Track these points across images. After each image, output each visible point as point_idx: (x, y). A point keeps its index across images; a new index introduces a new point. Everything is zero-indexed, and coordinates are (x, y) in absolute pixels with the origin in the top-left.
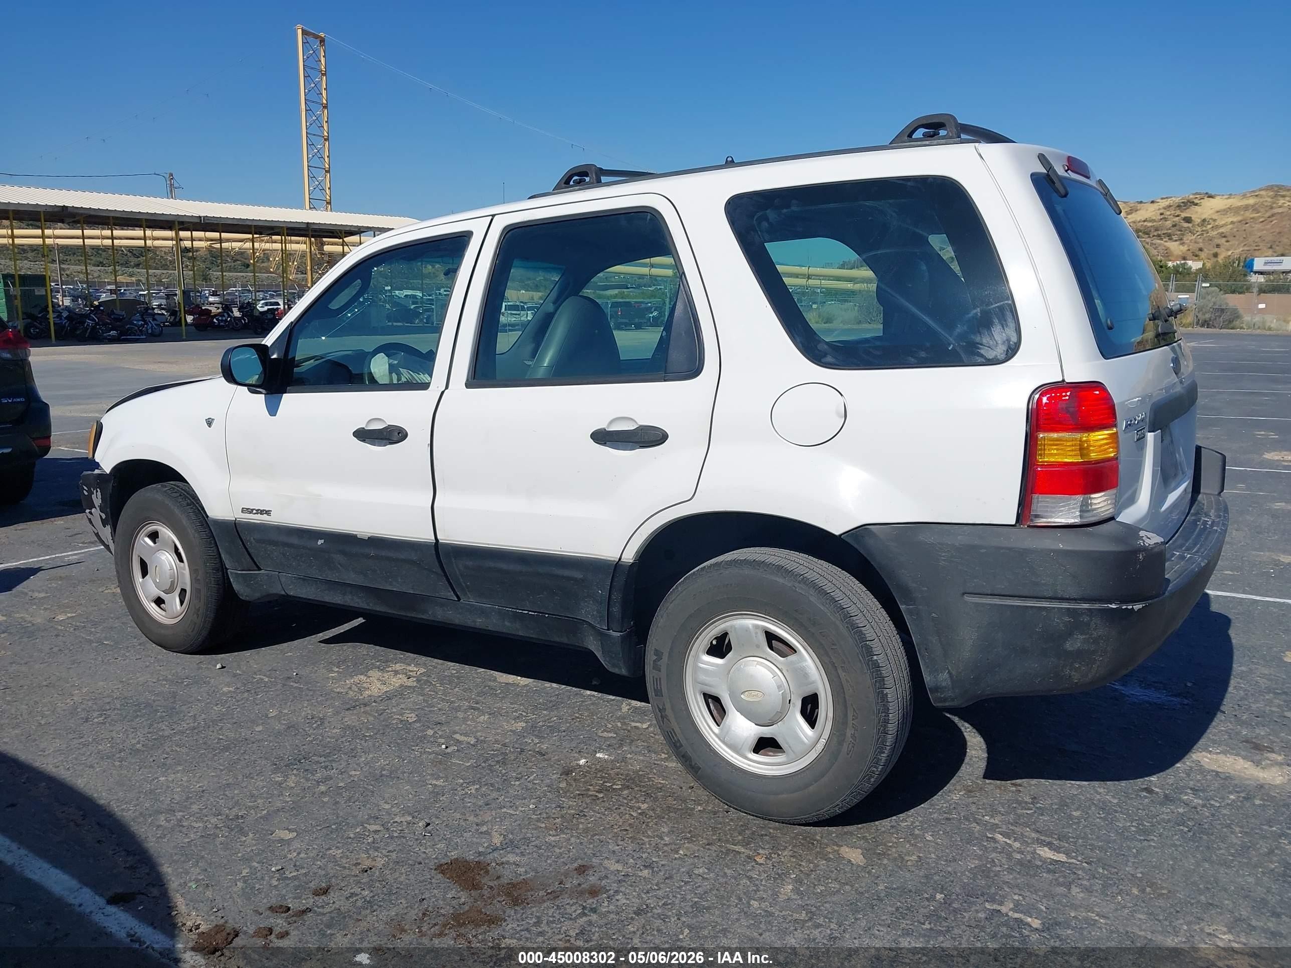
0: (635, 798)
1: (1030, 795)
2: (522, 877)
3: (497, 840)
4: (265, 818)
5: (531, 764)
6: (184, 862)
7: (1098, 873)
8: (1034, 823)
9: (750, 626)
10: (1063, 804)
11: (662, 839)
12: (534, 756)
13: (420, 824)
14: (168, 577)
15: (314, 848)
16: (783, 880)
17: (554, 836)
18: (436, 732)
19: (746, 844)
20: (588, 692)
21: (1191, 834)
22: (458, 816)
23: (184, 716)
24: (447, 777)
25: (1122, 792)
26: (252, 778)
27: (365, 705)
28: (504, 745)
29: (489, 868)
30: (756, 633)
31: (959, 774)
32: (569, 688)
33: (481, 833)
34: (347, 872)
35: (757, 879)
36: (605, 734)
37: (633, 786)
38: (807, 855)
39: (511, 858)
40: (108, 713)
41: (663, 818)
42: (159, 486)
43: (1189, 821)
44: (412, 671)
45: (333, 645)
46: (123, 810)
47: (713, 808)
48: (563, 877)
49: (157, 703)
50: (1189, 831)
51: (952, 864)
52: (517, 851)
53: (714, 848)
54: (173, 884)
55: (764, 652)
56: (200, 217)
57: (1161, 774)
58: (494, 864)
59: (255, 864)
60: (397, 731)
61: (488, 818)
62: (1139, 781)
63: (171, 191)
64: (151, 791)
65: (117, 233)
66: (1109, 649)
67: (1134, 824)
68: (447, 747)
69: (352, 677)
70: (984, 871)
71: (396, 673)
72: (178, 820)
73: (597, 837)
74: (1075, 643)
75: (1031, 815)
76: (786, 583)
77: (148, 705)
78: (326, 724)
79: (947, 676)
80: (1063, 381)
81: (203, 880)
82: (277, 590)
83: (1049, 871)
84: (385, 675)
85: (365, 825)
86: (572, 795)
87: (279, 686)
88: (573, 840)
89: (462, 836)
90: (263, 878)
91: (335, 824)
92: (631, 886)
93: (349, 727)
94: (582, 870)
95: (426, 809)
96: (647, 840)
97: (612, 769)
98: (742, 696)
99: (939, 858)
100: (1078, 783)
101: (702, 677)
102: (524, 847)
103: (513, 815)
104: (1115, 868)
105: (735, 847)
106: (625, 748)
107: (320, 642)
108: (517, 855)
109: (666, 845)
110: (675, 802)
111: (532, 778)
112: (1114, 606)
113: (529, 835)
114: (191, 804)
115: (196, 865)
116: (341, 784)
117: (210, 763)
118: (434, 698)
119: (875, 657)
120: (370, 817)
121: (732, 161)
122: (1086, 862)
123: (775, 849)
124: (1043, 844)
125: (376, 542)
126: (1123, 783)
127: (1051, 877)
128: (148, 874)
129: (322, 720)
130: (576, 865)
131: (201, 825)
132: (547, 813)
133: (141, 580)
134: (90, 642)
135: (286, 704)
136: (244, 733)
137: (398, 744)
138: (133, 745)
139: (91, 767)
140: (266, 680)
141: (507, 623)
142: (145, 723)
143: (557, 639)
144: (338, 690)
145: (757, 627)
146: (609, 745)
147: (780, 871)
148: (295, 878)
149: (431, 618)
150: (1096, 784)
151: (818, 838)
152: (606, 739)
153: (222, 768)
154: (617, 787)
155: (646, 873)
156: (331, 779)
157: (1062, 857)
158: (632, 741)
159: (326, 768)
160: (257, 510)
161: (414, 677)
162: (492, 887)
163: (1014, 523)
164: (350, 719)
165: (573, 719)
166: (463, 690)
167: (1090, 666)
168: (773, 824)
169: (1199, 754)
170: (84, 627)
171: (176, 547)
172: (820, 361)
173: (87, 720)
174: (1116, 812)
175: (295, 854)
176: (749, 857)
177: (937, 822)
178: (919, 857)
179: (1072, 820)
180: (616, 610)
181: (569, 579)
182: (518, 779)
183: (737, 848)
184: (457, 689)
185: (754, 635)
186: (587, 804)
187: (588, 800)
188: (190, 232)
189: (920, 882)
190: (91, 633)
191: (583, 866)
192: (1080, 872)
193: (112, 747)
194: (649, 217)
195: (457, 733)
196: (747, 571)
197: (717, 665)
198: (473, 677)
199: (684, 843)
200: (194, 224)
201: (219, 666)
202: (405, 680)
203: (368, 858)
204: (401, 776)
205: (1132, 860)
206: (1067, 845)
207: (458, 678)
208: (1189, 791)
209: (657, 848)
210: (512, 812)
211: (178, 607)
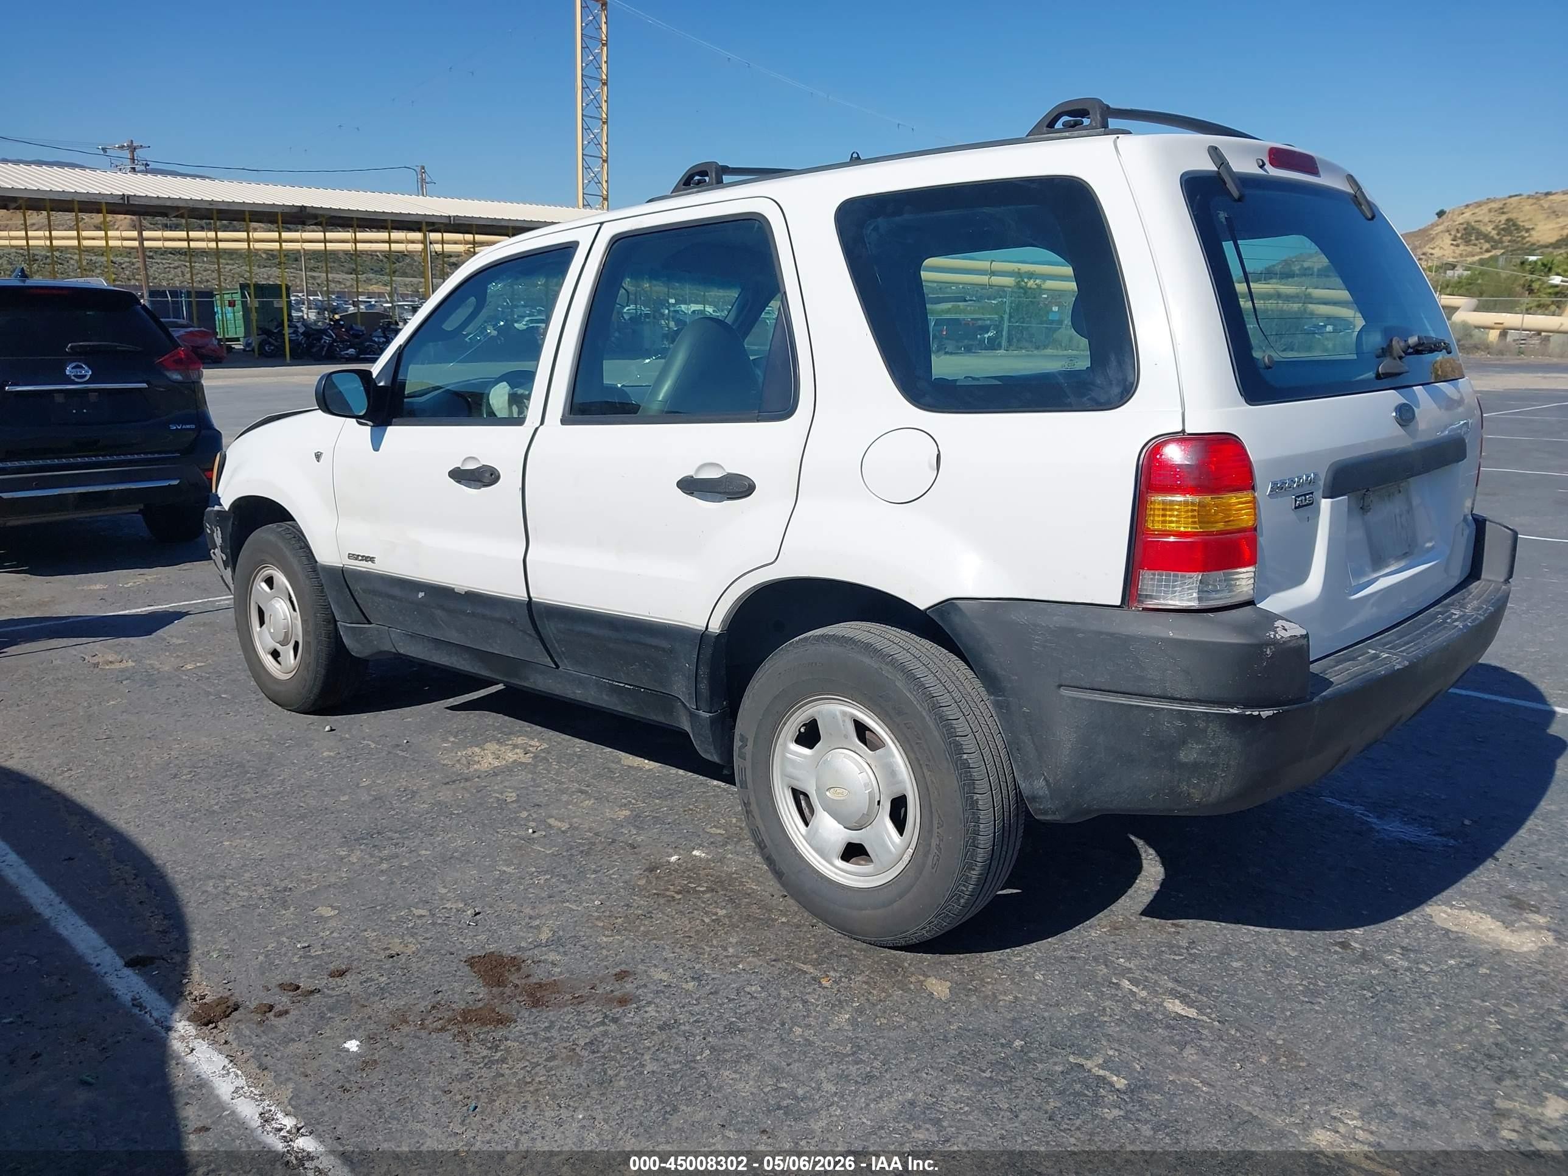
0: (716, 902)
1: (1189, 938)
2: (553, 978)
3: (544, 937)
4: (313, 893)
5: (616, 857)
6: (215, 930)
7: (1228, 1034)
8: (1177, 971)
9: (838, 713)
10: (1226, 952)
11: (726, 950)
12: (623, 848)
13: (469, 912)
14: (282, 627)
15: (349, 929)
16: (842, 1008)
17: (608, 936)
18: (530, 815)
19: (816, 964)
20: (715, 782)
21: (1373, 1001)
22: (514, 906)
23: (273, 779)
24: (520, 864)
25: (1308, 943)
26: (316, 850)
27: (467, 780)
28: (597, 834)
29: (523, 965)
30: (844, 721)
31: (1113, 907)
32: (696, 776)
33: (531, 927)
34: (373, 956)
35: (813, 1004)
36: (714, 831)
37: (719, 890)
38: (883, 982)
39: (552, 956)
40: (199, 770)
41: (738, 927)
42: (274, 526)
43: (1379, 985)
44: (533, 746)
45: (459, 712)
46: (176, 872)
47: (800, 921)
48: (598, 982)
49: (251, 763)
50: (1372, 997)
51: (1052, 1009)
52: (561, 949)
53: (779, 965)
54: (197, 951)
55: (854, 744)
56: (450, 217)
57: (1372, 927)
58: (529, 962)
59: (285, 939)
60: (488, 811)
61: (545, 911)
62: (1338, 933)
63: (422, 186)
64: (211, 855)
65: (360, 235)
66: (1232, 763)
67: (1304, 983)
68: (534, 832)
69: (465, 748)
70: (1087, 1022)
71: (515, 746)
72: (225, 887)
73: (655, 942)
74: (1189, 754)
75: (1178, 962)
76: (873, 664)
77: (241, 765)
78: (417, 797)
79: (1044, 783)
80: (1183, 431)
81: (227, 950)
82: (387, 647)
83: (1168, 1027)
84: (503, 749)
85: (412, 909)
86: (647, 894)
87: (384, 754)
88: (627, 942)
89: (509, 929)
90: (285, 954)
91: (380, 905)
92: (668, 998)
93: (439, 803)
94: (621, 976)
95: (484, 896)
96: (708, 949)
97: (704, 869)
98: (828, 793)
99: (1039, 1000)
100: (1257, 929)
101: (790, 769)
102: (570, 946)
103: (574, 910)
104: (1253, 1031)
105: (805, 966)
106: (729, 847)
107: (447, 708)
108: (559, 953)
109: (727, 957)
110: (758, 911)
111: (611, 872)
112: (1235, 711)
113: (582, 934)
114: (245, 872)
115: (226, 935)
116: (406, 864)
117: (280, 831)
118: (543, 777)
119: (965, 756)
120: (421, 900)
121: (858, 158)
122: (1219, 1021)
123: (849, 973)
124: (1174, 994)
125: (472, 597)
126: (1315, 934)
127: (1167, 1034)
128: (177, 939)
129: (414, 793)
130: (618, 970)
131: (246, 894)
132: (611, 911)
133: (258, 629)
134: (208, 694)
135: (383, 773)
136: (327, 801)
137: (484, 825)
138: (211, 806)
139: (162, 825)
140: (373, 746)
141: (605, 697)
142: (231, 784)
143: (654, 718)
144: (445, 762)
145: (844, 714)
146: (712, 843)
147: (843, 998)
148: (318, 957)
149: (533, 686)
150: (1279, 931)
151: (906, 965)
152: (711, 835)
153: (290, 837)
154: (702, 889)
155: (691, 985)
156: (397, 857)
157: (1192, 1013)
158: (740, 840)
159: (396, 845)
160: (363, 556)
161: (532, 753)
162: (517, 985)
163: (1119, 603)
164: (445, 794)
165: (685, 811)
166: (578, 771)
167: (1211, 783)
168: (860, 944)
169: (1436, 907)
170: (209, 678)
171: (290, 595)
172: (918, 402)
173: (175, 776)
174: (1288, 966)
175: (328, 933)
176: (814, 979)
177: (1059, 960)
178: (1016, 997)
179: (1226, 970)
180: (704, 686)
181: (656, 647)
182: (595, 872)
183: (805, 967)
184: (573, 769)
185: (841, 722)
186: (659, 905)
187: (662, 901)
188: (440, 234)
189: (1004, 1026)
190: (213, 684)
191: (625, 972)
192: (1206, 1032)
193: (189, 806)
194: (756, 226)
195: (552, 817)
196: (834, 648)
197: (805, 756)
198: (596, 757)
199: (748, 957)
200: (446, 225)
201: (328, 728)
202: (522, 755)
203: (401, 943)
204: (472, 860)
205: (1279, 1023)
206: (1205, 999)
207: (579, 757)
208: (1398, 950)
209: (715, 960)
210: (574, 907)
211: (292, 661)
